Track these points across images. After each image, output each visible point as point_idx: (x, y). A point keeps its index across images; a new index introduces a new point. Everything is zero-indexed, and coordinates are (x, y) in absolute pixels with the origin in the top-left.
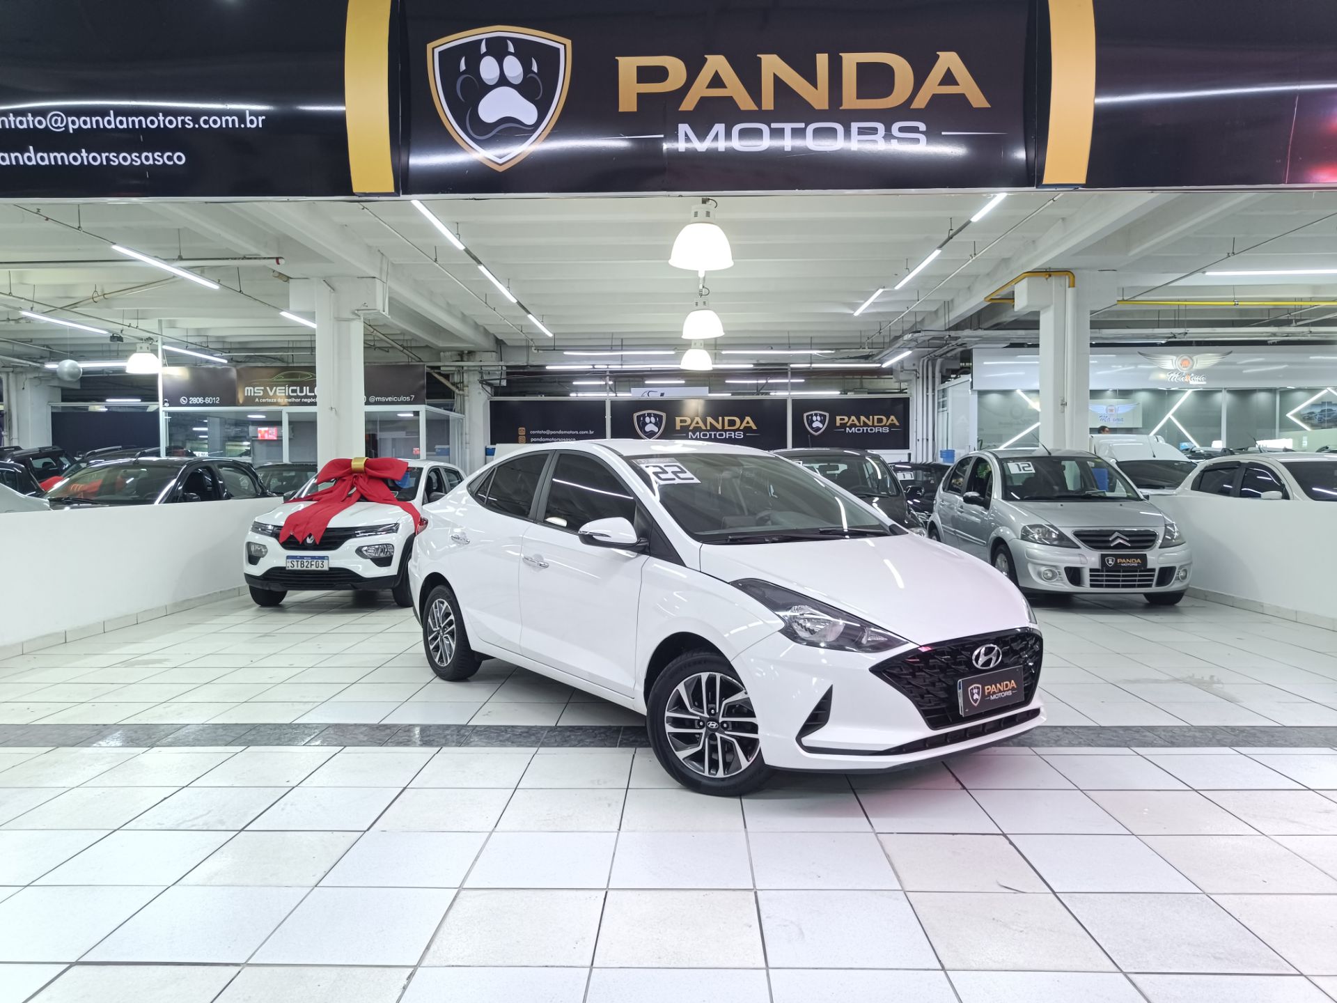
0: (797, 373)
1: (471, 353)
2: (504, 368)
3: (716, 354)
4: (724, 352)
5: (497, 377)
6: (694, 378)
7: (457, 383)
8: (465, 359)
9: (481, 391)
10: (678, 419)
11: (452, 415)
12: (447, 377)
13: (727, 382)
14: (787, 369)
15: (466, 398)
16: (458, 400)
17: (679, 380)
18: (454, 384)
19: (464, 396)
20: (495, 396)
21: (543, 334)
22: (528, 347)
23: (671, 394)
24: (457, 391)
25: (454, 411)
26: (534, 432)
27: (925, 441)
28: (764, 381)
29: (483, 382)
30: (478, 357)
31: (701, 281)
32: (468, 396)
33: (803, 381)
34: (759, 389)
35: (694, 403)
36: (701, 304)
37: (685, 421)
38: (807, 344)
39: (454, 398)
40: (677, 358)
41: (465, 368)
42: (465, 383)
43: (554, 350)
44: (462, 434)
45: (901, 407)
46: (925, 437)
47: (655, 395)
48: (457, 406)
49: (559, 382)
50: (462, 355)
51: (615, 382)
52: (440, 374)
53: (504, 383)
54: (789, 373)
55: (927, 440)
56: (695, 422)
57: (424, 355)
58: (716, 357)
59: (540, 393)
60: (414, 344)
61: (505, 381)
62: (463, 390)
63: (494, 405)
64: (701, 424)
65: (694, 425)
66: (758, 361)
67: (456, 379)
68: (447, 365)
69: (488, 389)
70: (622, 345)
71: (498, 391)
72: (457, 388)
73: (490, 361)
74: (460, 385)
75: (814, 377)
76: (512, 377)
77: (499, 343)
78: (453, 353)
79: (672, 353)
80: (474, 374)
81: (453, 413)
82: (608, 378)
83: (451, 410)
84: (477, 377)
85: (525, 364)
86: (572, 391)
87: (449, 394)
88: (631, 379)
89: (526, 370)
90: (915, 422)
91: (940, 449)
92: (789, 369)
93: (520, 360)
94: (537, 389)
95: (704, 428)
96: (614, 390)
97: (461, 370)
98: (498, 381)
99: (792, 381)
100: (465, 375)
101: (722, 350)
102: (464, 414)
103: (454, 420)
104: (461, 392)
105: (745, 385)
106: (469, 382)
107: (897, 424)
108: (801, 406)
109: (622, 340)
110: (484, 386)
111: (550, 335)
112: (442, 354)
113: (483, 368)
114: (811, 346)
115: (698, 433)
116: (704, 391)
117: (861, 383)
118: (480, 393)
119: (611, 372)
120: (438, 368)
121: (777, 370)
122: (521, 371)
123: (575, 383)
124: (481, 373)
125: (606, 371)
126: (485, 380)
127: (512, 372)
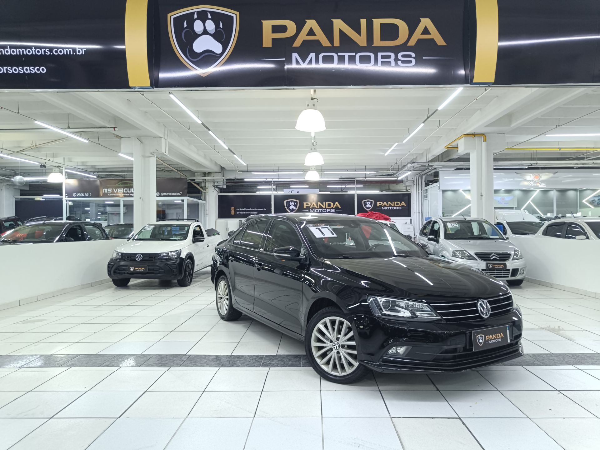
0: (359, 182)
1: (209, 173)
2: (225, 180)
3: (322, 173)
4: (325, 173)
5: (222, 184)
6: (313, 185)
7: (203, 187)
8: (207, 176)
9: (214, 190)
10: (305, 203)
11: (200, 201)
12: (198, 184)
13: (328, 186)
14: (354, 180)
15: (207, 194)
16: (203, 195)
17: (306, 186)
18: (201, 187)
19: (206, 193)
20: (220, 193)
21: (242, 164)
22: (236, 170)
23: (301, 192)
24: (203, 191)
25: (201, 200)
26: (238, 209)
27: (418, 213)
28: (344, 186)
29: (214, 186)
30: (212, 175)
31: (313, 139)
32: (208, 193)
33: (362, 186)
34: (342, 190)
35: (313, 196)
36: (313, 149)
37: (308, 204)
38: (364, 169)
39: (201, 194)
40: (304, 175)
41: (207, 180)
42: (207, 187)
43: (247, 171)
44: (205, 210)
45: (407, 197)
46: (418, 212)
47: (295, 193)
48: (203, 197)
49: (251, 187)
50: (205, 174)
51: (276, 187)
52: (195, 183)
53: (225, 187)
54: (356, 182)
55: (419, 213)
56: (312, 205)
57: (187, 174)
58: (321, 175)
59: (243, 192)
60: (183, 169)
61: (225, 186)
62: (205, 190)
63: (220, 197)
64: (315, 206)
65: (312, 206)
66: (341, 177)
67: (203, 185)
68: (198, 178)
69: (217, 189)
70: (279, 170)
71: (222, 190)
72: (203, 189)
73: (218, 177)
74: (204, 188)
75: (367, 184)
76: (228, 184)
77: (222, 168)
78: (201, 173)
79: (302, 173)
80: (211, 183)
81: (201, 201)
82: (272, 184)
83: (200, 199)
84: (212, 184)
85: (234, 178)
86: (257, 191)
87: (199, 192)
88: (284, 185)
89: (234, 181)
90: (413, 204)
91: (425, 217)
92: (356, 180)
93: (232, 176)
94: (241, 190)
95: (317, 207)
96: (276, 190)
97: (205, 181)
98: (222, 186)
99: (357, 186)
100: (206, 183)
101: (324, 172)
102: (206, 201)
103: (201, 204)
104: (205, 191)
105: (336, 188)
106: (208, 186)
107: (405, 205)
108: (361, 198)
109: (279, 167)
110: (215, 188)
111: (245, 164)
112: (196, 173)
113: (215, 180)
114: (365, 170)
115: (314, 210)
116: (317, 191)
117: (389, 187)
118: (213, 191)
119: (274, 182)
120: (194, 180)
121: (350, 181)
122: (232, 181)
123: (258, 187)
124: (214, 182)
125: (271, 181)
126: (216, 186)
127: (228, 181)
